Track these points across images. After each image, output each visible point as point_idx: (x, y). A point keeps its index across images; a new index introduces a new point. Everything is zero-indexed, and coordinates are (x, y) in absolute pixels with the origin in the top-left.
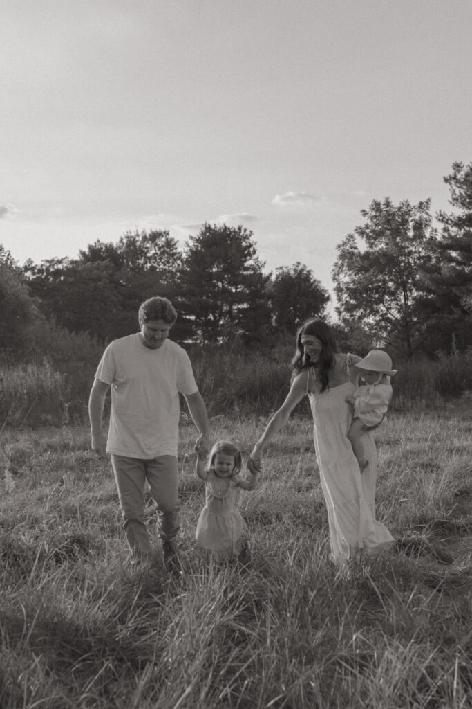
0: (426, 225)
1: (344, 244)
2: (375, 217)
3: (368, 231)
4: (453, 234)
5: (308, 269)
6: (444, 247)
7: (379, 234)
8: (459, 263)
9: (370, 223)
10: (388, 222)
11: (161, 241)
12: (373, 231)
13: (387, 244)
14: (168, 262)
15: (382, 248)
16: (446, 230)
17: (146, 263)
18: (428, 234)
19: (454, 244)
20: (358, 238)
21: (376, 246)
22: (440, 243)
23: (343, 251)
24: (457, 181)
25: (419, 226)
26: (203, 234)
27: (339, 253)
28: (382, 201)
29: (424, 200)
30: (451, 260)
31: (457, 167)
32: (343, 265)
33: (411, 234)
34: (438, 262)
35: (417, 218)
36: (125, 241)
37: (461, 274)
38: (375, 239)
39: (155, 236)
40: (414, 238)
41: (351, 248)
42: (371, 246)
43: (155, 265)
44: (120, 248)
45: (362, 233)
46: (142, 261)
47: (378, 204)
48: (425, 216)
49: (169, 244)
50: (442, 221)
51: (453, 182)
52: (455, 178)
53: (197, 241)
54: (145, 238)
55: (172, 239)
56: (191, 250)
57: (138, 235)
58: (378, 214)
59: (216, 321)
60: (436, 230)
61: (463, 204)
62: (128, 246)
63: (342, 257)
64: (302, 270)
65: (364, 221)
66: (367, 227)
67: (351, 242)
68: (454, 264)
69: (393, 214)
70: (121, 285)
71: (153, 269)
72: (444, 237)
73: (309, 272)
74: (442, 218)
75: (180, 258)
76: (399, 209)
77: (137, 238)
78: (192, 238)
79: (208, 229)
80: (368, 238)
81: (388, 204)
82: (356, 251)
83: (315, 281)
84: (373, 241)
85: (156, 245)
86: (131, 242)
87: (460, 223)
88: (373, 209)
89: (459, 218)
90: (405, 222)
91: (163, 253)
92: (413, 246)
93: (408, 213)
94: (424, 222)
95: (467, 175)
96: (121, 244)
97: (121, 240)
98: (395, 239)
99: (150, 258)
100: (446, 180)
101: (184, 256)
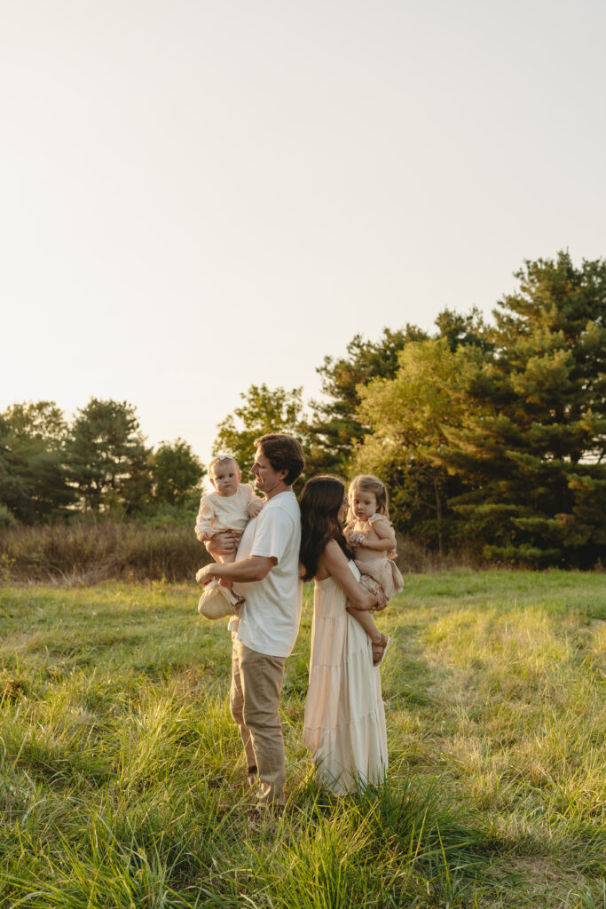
0: (298, 410)
1: (224, 424)
2: (253, 400)
3: (245, 412)
4: (322, 420)
5: (188, 444)
6: (313, 431)
7: (255, 416)
8: (327, 446)
9: (248, 405)
10: (264, 405)
11: (48, 411)
12: (251, 413)
13: (263, 425)
14: (54, 431)
15: (258, 430)
16: (316, 415)
17: (32, 430)
18: (299, 418)
19: (324, 429)
20: (236, 417)
21: (253, 427)
22: (311, 427)
23: (222, 430)
24: (328, 372)
25: (292, 411)
26: (90, 406)
27: (219, 431)
28: (259, 386)
29: (297, 388)
30: (320, 443)
31: (328, 359)
32: (221, 443)
33: (284, 417)
34: (308, 444)
35: (290, 403)
36: (12, 408)
37: (328, 456)
38: (252, 420)
39: (41, 406)
40: (288, 421)
41: (230, 427)
42: (248, 426)
43: (41, 433)
44: (7, 415)
45: (240, 414)
46: (27, 429)
47: (255, 389)
48: (297, 402)
49: (55, 414)
50: (313, 407)
51: (324, 372)
52: (325, 369)
53: (84, 412)
54: (32, 407)
55: (58, 410)
56: (77, 421)
57: (25, 404)
58: (256, 397)
59: (99, 489)
60: (307, 416)
61: (332, 393)
62: (15, 413)
63: (222, 435)
64: (182, 445)
65: (244, 404)
66: (245, 409)
67: (230, 422)
68: (321, 447)
69: (269, 399)
70: (7, 451)
71: (39, 437)
72: (314, 422)
73: (189, 447)
74: (313, 405)
75: (66, 428)
76: (275, 394)
77: (24, 407)
78: (78, 410)
79: (95, 402)
80: (246, 419)
81: (264, 389)
82: (234, 430)
83: (194, 456)
84: (250, 421)
85: (43, 414)
86: (19, 410)
87: (328, 410)
88: (251, 393)
89: (329, 406)
90: (279, 406)
91: (49, 422)
92: (286, 428)
93: (282, 398)
94: (296, 407)
95: (337, 367)
96: (8, 412)
97: (9, 408)
98: (270, 421)
99: (36, 427)
100: (318, 371)
101: (71, 427)
